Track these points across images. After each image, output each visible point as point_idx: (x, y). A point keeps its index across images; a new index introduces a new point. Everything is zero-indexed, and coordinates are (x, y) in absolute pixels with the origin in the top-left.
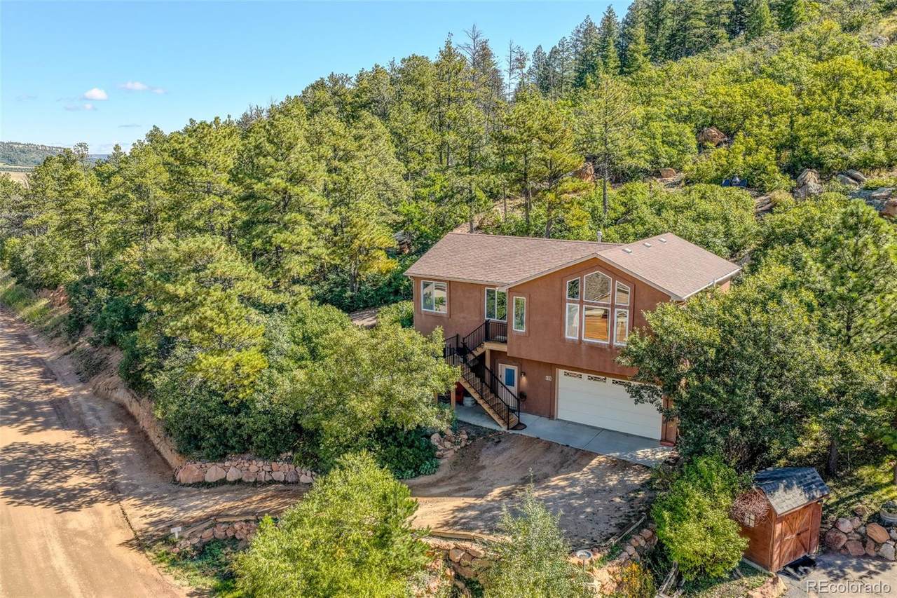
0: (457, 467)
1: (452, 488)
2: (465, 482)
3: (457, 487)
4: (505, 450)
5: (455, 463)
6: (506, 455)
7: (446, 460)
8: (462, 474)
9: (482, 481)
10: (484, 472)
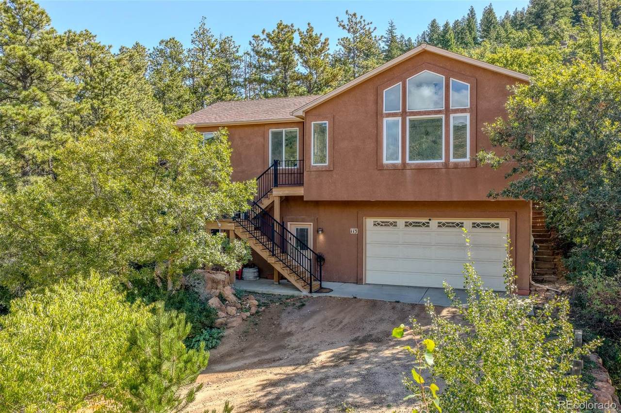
0: (250, 338)
1: (247, 362)
2: (266, 353)
3: (256, 360)
4: (314, 313)
5: (246, 333)
6: (318, 317)
7: (231, 331)
8: (258, 345)
9: (293, 349)
10: (294, 338)
